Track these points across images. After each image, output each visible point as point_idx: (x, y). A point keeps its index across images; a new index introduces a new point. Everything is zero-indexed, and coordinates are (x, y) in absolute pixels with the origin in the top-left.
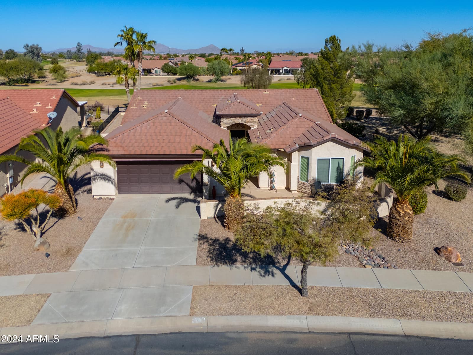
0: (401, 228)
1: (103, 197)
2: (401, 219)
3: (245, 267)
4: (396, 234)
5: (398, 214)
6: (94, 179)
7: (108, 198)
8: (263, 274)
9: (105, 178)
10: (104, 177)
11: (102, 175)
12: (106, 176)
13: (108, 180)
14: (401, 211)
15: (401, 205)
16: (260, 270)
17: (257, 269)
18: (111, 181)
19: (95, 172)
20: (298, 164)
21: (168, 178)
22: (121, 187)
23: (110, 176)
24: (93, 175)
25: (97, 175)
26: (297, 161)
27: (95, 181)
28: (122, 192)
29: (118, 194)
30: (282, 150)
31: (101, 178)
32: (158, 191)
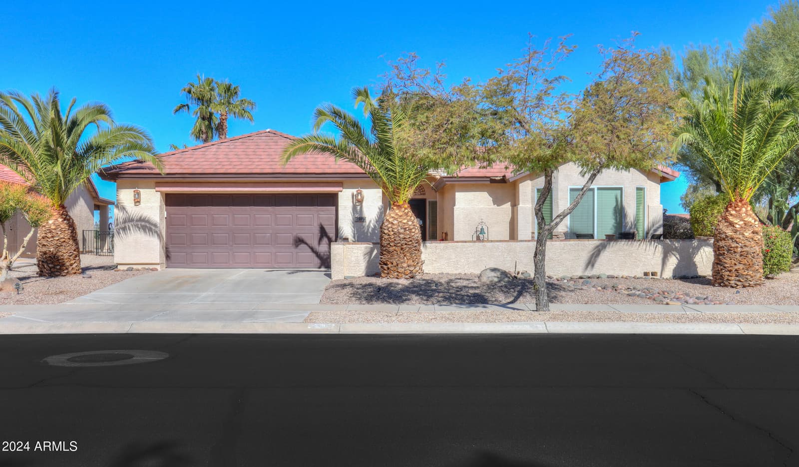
0: (738, 256)
1: (135, 267)
2: (737, 236)
4: (730, 271)
5: (731, 228)
6: (124, 229)
7: (145, 268)
9: (146, 226)
10: (143, 223)
11: (141, 219)
12: (148, 222)
13: (150, 230)
14: (736, 221)
15: (736, 211)
18: (156, 232)
19: (127, 212)
20: (531, 205)
21: (268, 235)
22: (172, 254)
23: (154, 223)
24: (121, 220)
25: (129, 219)
26: (530, 201)
27: (125, 233)
28: (175, 263)
29: (165, 266)
30: (499, 178)
31: (137, 226)
32: (247, 263)
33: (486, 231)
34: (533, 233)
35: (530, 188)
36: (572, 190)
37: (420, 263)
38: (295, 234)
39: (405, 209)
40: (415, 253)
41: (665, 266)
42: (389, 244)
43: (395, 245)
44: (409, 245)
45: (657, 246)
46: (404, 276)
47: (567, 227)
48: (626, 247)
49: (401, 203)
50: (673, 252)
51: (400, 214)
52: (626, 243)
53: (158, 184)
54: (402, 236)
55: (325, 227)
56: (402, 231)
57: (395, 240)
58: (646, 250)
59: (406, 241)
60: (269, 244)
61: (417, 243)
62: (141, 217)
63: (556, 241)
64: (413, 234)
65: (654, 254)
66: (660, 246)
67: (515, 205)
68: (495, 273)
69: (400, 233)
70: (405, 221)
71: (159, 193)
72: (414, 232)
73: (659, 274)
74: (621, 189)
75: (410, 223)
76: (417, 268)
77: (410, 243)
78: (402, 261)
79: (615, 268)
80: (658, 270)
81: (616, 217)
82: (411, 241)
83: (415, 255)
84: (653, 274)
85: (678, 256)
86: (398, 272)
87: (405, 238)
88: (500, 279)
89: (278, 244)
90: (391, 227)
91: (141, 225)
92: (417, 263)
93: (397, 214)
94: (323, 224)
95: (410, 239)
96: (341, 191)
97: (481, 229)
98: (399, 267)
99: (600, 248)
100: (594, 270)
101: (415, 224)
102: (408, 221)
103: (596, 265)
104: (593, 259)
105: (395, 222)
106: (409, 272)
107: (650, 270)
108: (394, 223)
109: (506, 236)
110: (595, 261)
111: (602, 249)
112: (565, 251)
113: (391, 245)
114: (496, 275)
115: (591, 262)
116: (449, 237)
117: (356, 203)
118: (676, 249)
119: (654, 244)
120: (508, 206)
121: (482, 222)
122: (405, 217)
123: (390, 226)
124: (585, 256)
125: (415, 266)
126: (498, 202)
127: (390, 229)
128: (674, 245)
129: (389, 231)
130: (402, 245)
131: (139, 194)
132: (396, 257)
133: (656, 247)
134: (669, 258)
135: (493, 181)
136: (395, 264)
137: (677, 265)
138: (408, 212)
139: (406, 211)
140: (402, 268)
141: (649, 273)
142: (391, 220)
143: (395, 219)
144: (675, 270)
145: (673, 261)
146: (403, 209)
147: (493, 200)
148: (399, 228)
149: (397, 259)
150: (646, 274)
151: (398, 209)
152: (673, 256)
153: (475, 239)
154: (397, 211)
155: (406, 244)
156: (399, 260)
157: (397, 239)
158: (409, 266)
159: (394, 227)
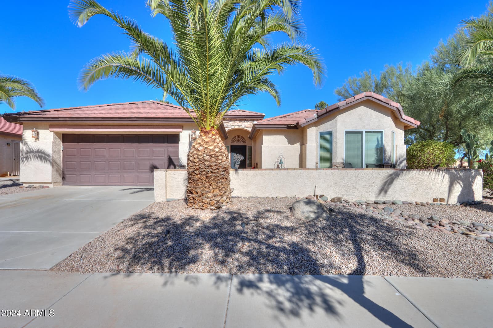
1: (35, 185)
3: (219, 279)
6: (27, 158)
7: (40, 186)
8: (287, 305)
9: (42, 156)
10: (40, 154)
11: (39, 151)
12: (43, 153)
13: (45, 159)
16: (274, 287)
17: (261, 285)
18: (49, 160)
19: (28, 146)
20: (315, 144)
21: (133, 163)
22: (67, 175)
23: (48, 153)
24: (25, 152)
25: (30, 151)
26: (315, 141)
27: (27, 161)
28: (68, 182)
29: (61, 184)
30: (293, 125)
31: (36, 156)
32: (119, 182)
33: (283, 161)
34: (317, 163)
35: (315, 132)
36: (347, 133)
37: (228, 192)
38: (151, 163)
39: (213, 135)
40: (222, 182)
41: (451, 194)
42: (194, 172)
43: (200, 174)
44: (215, 173)
45: (444, 175)
46: (209, 206)
47: (343, 160)
48: (418, 176)
49: (208, 128)
50: (458, 181)
51: (206, 140)
52: (418, 172)
53: (52, 126)
54: (207, 163)
55: (172, 157)
56: (207, 158)
57: (200, 168)
58: (435, 178)
59: (211, 169)
60: (133, 169)
61: (224, 171)
62: (38, 150)
63: (335, 169)
64: (220, 161)
65: (442, 182)
66: (447, 175)
67: (303, 144)
68: (310, 206)
69: (205, 160)
70: (211, 148)
71: (53, 132)
72: (221, 160)
73: (446, 200)
74: (381, 132)
75: (217, 150)
76: (225, 198)
77: (216, 171)
78: (207, 190)
79: (408, 195)
80: (445, 196)
81: (378, 152)
82: (217, 169)
83: (222, 184)
84: (442, 200)
85: (462, 184)
86: (203, 202)
87: (210, 166)
88: (317, 215)
89: (140, 169)
90: (197, 154)
91: (38, 155)
92: (225, 193)
93: (203, 141)
94: (170, 155)
95: (217, 167)
96: (182, 132)
97: (280, 160)
98: (204, 197)
99: (393, 176)
100: (387, 195)
101: (222, 151)
102: (215, 148)
103: (389, 192)
104: (386, 186)
105: (201, 148)
106: (215, 202)
107: (439, 197)
108: (199, 149)
109: (297, 166)
110: (388, 188)
111: (395, 177)
112: (359, 178)
113: (196, 173)
114: (312, 210)
115: (384, 188)
116: (258, 166)
117: (192, 140)
118: (460, 178)
119: (442, 173)
120: (298, 145)
121: (281, 156)
122: (212, 144)
123: (195, 152)
124: (378, 184)
125: (222, 196)
126: (291, 142)
127: (195, 156)
128: (459, 174)
129: (195, 158)
130: (207, 173)
131: (38, 133)
132: (201, 186)
133: (444, 177)
134: (454, 185)
135: (289, 127)
136: (199, 194)
137: (461, 192)
138: (215, 139)
139: (214, 137)
140: (208, 198)
141: (438, 199)
142: (196, 146)
143: (202, 145)
144: (459, 197)
145: (458, 189)
146: (210, 135)
147: (288, 141)
148: (205, 155)
149: (202, 189)
150: (435, 200)
151: (206, 135)
152: (458, 184)
153: (276, 167)
154: (204, 137)
155: (212, 172)
156: (203, 190)
157: (203, 166)
158: (215, 196)
159: (199, 153)
